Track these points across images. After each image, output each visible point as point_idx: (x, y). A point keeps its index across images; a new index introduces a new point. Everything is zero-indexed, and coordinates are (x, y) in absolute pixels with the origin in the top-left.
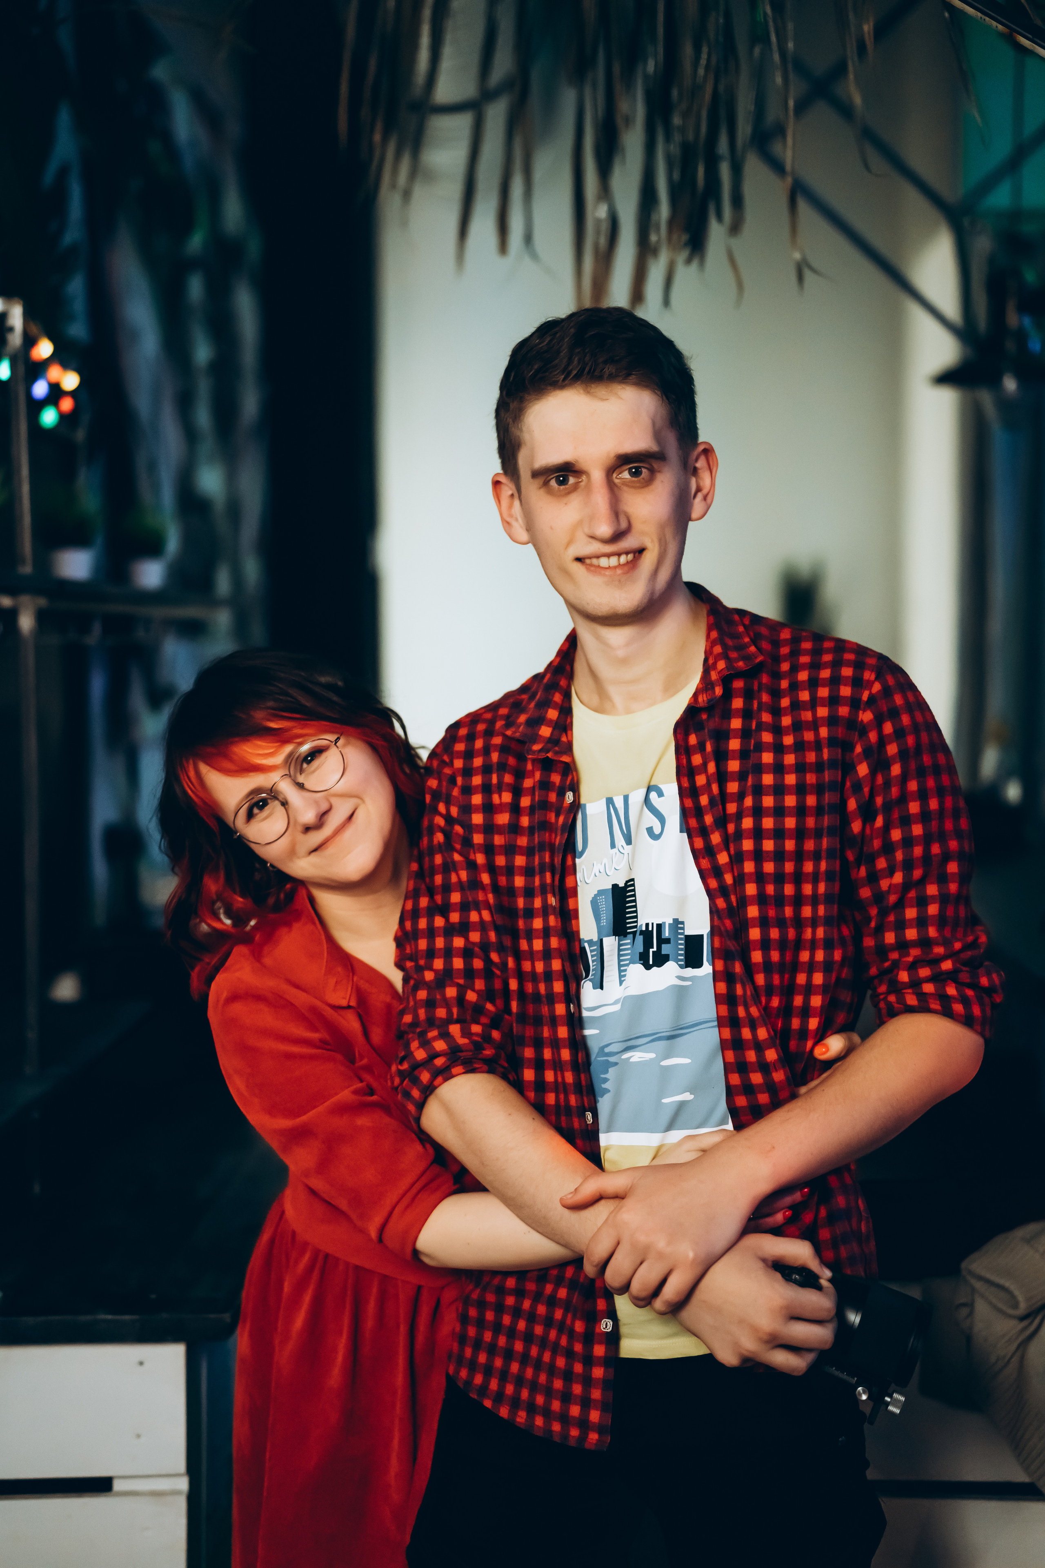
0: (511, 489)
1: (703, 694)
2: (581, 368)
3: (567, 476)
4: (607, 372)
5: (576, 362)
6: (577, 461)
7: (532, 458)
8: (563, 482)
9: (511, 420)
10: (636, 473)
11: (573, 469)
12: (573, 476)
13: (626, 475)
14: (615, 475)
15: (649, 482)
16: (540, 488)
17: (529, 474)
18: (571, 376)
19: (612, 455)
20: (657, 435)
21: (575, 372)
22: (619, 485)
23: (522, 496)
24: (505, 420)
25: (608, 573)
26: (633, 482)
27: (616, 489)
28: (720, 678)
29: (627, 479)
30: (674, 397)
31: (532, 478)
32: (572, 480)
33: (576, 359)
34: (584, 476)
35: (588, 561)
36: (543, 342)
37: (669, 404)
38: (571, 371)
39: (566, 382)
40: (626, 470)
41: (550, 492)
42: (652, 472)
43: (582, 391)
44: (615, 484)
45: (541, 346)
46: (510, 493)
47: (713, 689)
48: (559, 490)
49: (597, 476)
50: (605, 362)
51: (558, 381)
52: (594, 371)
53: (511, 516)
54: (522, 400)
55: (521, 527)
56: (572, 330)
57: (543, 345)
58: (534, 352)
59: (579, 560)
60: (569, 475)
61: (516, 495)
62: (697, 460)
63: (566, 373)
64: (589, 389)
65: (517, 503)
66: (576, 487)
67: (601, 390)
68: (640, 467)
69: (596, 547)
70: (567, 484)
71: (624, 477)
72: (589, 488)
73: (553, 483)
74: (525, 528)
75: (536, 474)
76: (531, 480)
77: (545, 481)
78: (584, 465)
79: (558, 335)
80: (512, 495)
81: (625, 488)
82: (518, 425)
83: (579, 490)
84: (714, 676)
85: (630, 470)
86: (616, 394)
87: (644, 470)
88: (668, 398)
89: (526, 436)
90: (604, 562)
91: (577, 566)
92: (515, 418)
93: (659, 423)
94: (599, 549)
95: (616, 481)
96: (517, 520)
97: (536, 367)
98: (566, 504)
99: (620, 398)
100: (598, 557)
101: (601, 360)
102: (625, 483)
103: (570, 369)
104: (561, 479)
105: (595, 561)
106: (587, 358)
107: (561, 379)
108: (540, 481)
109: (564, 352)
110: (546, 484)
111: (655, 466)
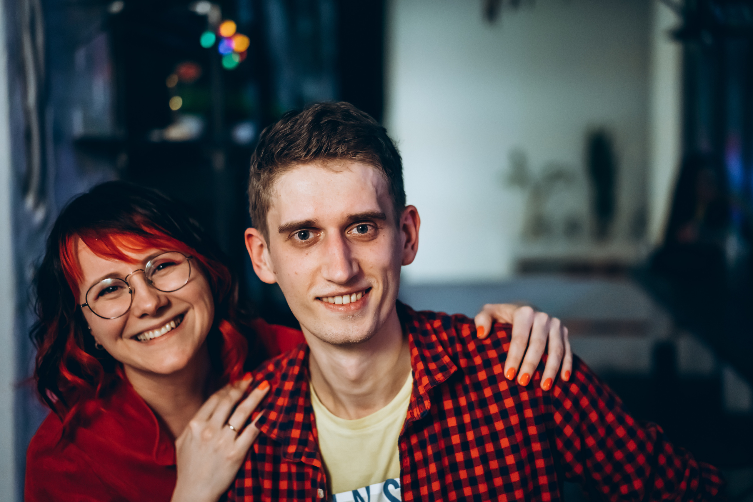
0: (261, 240)
1: (416, 408)
2: (319, 147)
3: (308, 232)
4: (340, 151)
5: (314, 142)
6: (317, 220)
7: (279, 217)
8: (304, 236)
9: (261, 187)
10: (363, 230)
11: (314, 226)
12: (312, 232)
13: (355, 231)
14: (347, 231)
15: (374, 237)
16: (286, 241)
17: (277, 230)
18: (311, 153)
19: (345, 215)
20: (380, 201)
21: (314, 150)
22: (350, 239)
23: (271, 247)
24: (256, 187)
25: (341, 308)
26: (360, 237)
27: (348, 242)
28: (426, 391)
29: (356, 234)
30: (390, 171)
31: (279, 233)
32: (312, 235)
33: (315, 140)
34: (322, 232)
35: (325, 300)
36: (286, 127)
37: (387, 176)
38: (312, 149)
39: (308, 158)
40: (355, 227)
41: (294, 244)
42: (376, 229)
43: (319, 165)
44: (346, 238)
45: (285, 130)
46: (260, 243)
47: (423, 403)
48: (302, 243)
49: (333, 232)
50: (339, 143)
51: (301, 157)
52: (330, 149)
53: (261, 261)
54: (271, 171)
55: (269, 270)
56: (310, 118)
57: (287, 128)
58: (281, 134)
59: (318, 298)
60: (309, 231)
61: (265, 245)
62: (406, 219)
63: (306, 151)
64: (326, 163)
65: (265, 251)
66: (315, 241)
67: (335, 164)
68: (366, 225)
69: (334, 289)
70: (308, 238)
71: (354, 233)
72: (326, 241)
73: (296, 237)
74: (272, 272)
75: (282, 230)
76: (279, 235)
77: (290, 235)
78: (322, 223)
79: (299, 122)
80: (262, 246)
81: (355, 242)
82: (268, 191)
83: (318, 243)
84: (422, 391)
85: (358, 227)
86: (348, 168)
87: (369, 228)
88: (386, 172)
89: (274, 200)
90: (338, 300)
91: (317, 303)
92: (266, 185)
93: (381, 191)
94: (336, 290)
95: (348, 236)
96: (265, 264)
97: (282, 146)
98: (307, 254)
99: (351, 171)
100: (333, 297)
101: (334, 141)
102: (355, 238)
103: (310, 147)
104: (303, 234)
105: (331, 300)
106: (324, 140)
107: (304, 155)
108: (285, 235)
109: (305, 135)
110: (290, 237)
111: (379, 225)
